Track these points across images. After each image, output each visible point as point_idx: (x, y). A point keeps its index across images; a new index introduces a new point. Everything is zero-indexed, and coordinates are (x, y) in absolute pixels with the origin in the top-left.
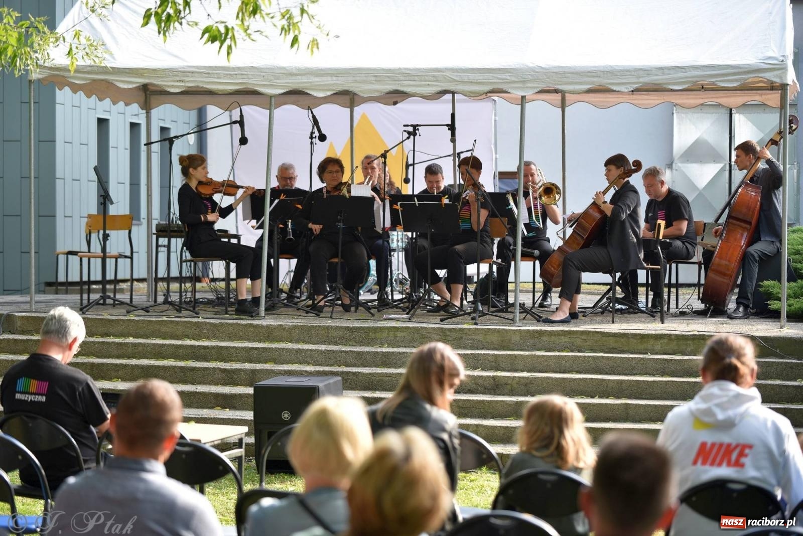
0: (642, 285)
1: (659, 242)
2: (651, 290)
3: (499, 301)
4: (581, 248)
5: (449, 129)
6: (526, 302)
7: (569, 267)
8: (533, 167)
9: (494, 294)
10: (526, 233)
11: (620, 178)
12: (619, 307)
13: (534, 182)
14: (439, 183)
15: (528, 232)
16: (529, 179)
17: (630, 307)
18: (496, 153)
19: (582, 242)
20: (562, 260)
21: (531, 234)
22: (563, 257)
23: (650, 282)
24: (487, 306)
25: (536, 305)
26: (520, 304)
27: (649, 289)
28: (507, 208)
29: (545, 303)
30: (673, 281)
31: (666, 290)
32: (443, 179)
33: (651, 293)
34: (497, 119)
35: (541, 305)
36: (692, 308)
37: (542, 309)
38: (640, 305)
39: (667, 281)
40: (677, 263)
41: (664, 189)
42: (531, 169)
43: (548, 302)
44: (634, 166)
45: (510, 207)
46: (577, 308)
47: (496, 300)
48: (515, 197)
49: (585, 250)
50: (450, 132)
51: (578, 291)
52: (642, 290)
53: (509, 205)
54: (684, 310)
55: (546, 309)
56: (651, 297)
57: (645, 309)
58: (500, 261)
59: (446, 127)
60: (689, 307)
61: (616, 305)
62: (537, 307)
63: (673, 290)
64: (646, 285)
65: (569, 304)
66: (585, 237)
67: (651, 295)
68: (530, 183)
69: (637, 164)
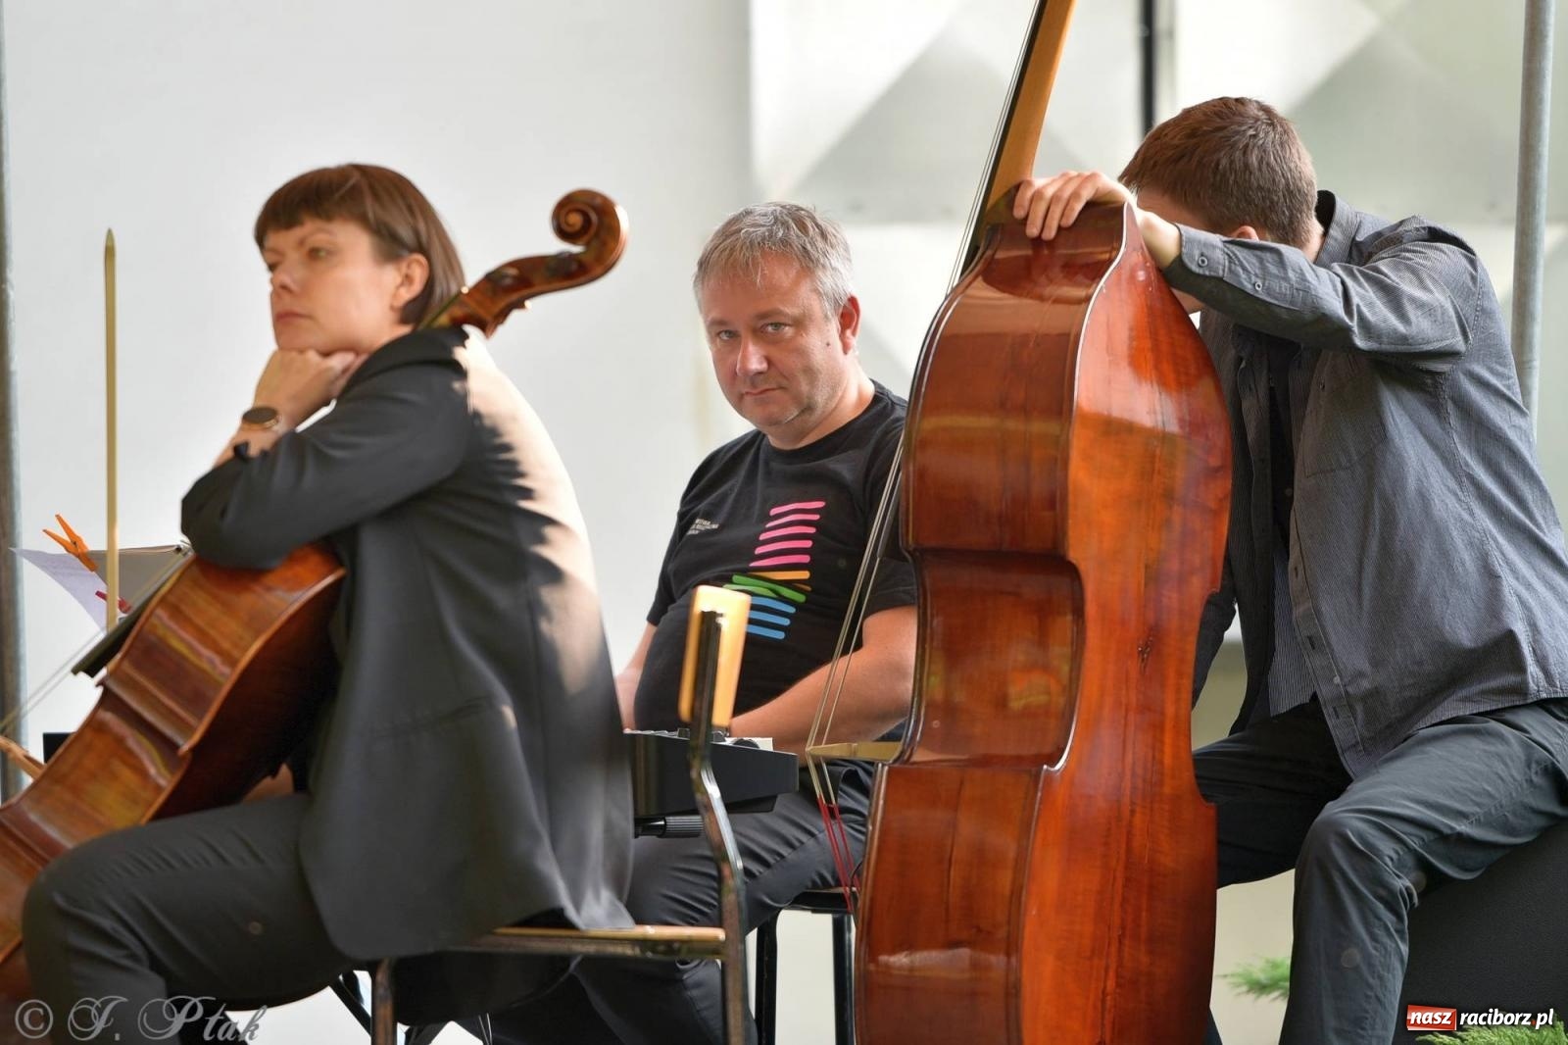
19: (163, 779)
66: (185, 746)
69: (587, 221)
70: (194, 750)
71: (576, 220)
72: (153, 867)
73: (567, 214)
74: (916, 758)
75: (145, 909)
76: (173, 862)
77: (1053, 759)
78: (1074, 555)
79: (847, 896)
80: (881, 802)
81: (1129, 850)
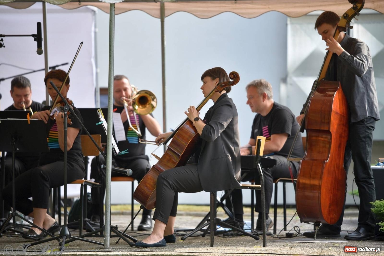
0: (247, 206)
1: (259, 159)
2: (256, 211)
3: (94, 225)
4: (176, 167)
5: (35, 40)
6: (118, 225)
7: (164, 187)
8: (125, 80)
9: (89, 217)
10: (117, 151)
11: (216, 92)
12: (222, 229)
13: (128, 97)
14: (27, 97)
15: (121, 150)
16: (122, 93)
17: (234, 230)
18: (97, 67)
19: (177, 160)
20: (156, 179)
21: (123, 152)
22: (157, 177)
23: (255, 202)
24: (78, 230)
25: (135, 229)
26: (112, 227)
27: (254, 209)
28: (97, 124)
29: (145, 226)
30: (280, 201)
31: (271, 211)
32: (31, 92)
33: (256, 214)
34: (97, 30)
35: (140, 228)
36: (300, 230)
37: (141, 232)
38: (245, 227)
39: (272, 202)
40: (284, 182)
41: (268, 103)
42: (123, 83)
43: (148, 224)
44: (231, 79)
45: (100, 123)
46: (173, 231)
47: (91, 224)
48: (106, 112)
49: (180, 168)
50: (36, 43)
51: (174, 213)
52: (247, 211)
53: (99, 120)
54: (291, 232)
55: (145, 232)
56: (256, 218)
57: (250, 231)
58: (93, 180)
59: (32, 37)
60: (296, 229)
61: (217, 227)
62: (136, 231)
63: (280, 211)
64: (251, 206)
65: (163, 226)
66: (181, 155)
67: (256, 216)
68: (124, 98)
69: (234, 76)
70: (182, 156)
71: (233, 76)
72: (177, 174)
73: (231, 75)
74: (306, 159)
75: (176, 180)
76: (180, 173)
77: (327, 160)
78: (331, 131)
79: (292, 181)
80: (301, 165)
81: (335, 176)
